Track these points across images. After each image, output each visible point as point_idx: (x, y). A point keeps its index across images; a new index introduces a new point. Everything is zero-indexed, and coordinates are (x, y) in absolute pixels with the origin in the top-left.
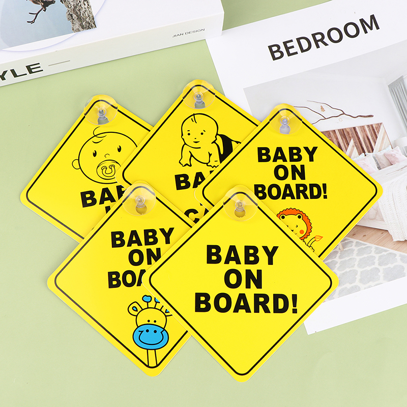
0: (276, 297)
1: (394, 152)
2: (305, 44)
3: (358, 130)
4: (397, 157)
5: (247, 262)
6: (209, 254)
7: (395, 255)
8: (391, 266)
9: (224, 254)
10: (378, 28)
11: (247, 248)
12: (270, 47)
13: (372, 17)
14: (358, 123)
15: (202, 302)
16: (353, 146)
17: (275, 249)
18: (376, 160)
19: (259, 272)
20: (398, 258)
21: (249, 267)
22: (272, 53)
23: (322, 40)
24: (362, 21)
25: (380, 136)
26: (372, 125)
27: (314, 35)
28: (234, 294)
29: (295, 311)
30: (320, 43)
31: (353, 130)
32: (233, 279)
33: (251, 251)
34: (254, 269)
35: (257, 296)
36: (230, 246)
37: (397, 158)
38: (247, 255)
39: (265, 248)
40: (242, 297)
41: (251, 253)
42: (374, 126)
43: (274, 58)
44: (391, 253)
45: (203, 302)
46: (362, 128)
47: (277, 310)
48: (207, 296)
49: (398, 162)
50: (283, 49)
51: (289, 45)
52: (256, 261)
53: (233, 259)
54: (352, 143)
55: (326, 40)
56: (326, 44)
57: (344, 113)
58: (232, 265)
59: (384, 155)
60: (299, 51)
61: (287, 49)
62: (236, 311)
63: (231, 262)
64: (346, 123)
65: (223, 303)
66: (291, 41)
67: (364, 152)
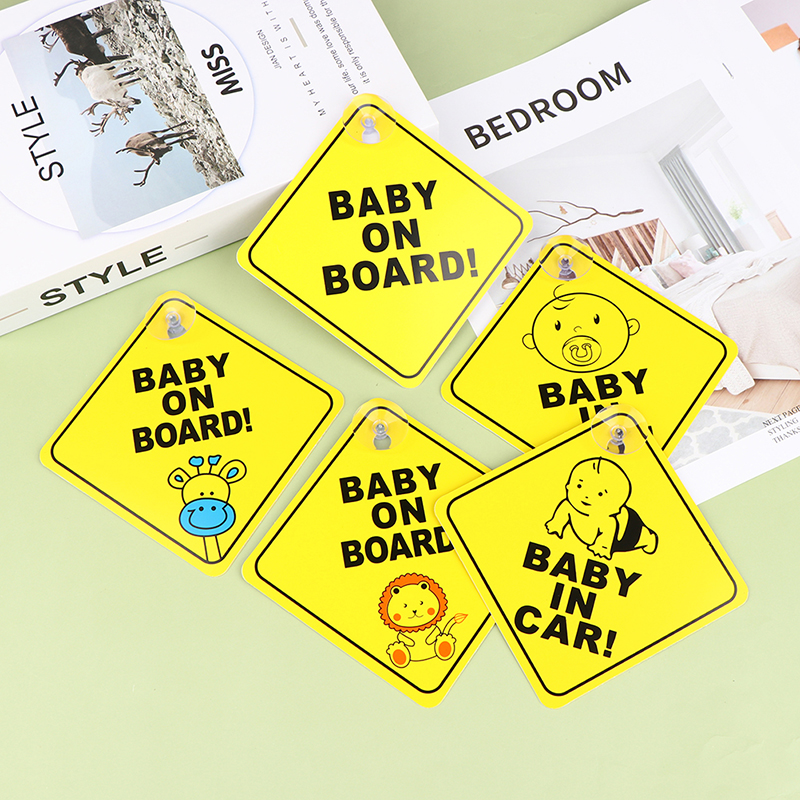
0: (444, 256)
1: (684, 259)
2: (521, 120)
3: (622, 234)
4: (690, 265)
5: (393, 209)
6: (334, 206)
7: (712, 413)
8: (707, 430)
9: (356, 202)
10: (628, 80)
11: (390, 189)
12: (468, 131)
13: (618, 66)
14: (621, 224)
15: (334, 279)
16: (620, 259)
17: (432, 184)
18: (658, 275)
19: (413, 222)
20: (717, 416)
21: (398, 217)
22: (472, 139)
23: (545, 110)
24: (603, 73)
25: (658, 238)
26: (643, 225)
27: (532, 105)
28: (380, 260)
29: (474, 274)
30: (543, 115)
31: (615, 234)
32: (376, 238)
33: (397, 193)
34: (404, 218)
35: (415, 259)
36: (364, 189)
37: (690, 268)
38: (392, 199)
39: (417, 185)
40: (393, 263)
41: (397, 196)
42: (647, 225)
43: (477, 146)
44: (705, 411)
45: (336, 279)
46: (629, 230)
47: (447, 276)
48: (341, 269)
49: (693, 273)
50: (488, 130)
51: (496, 123)
52: (407, 206)
53: (370, 208)
54: (616, 254)
55: (553, 108)
56: (553, 115)
57: (597, 212)
58: (372, 217)
59: (670, 265)
60: (512, 129)
61: (495, 130)
62: (387, 285)
63: (368, 213)
64: (604, 227)
65: (366, 276)
66: (499, 117)
67: (638, 265)
